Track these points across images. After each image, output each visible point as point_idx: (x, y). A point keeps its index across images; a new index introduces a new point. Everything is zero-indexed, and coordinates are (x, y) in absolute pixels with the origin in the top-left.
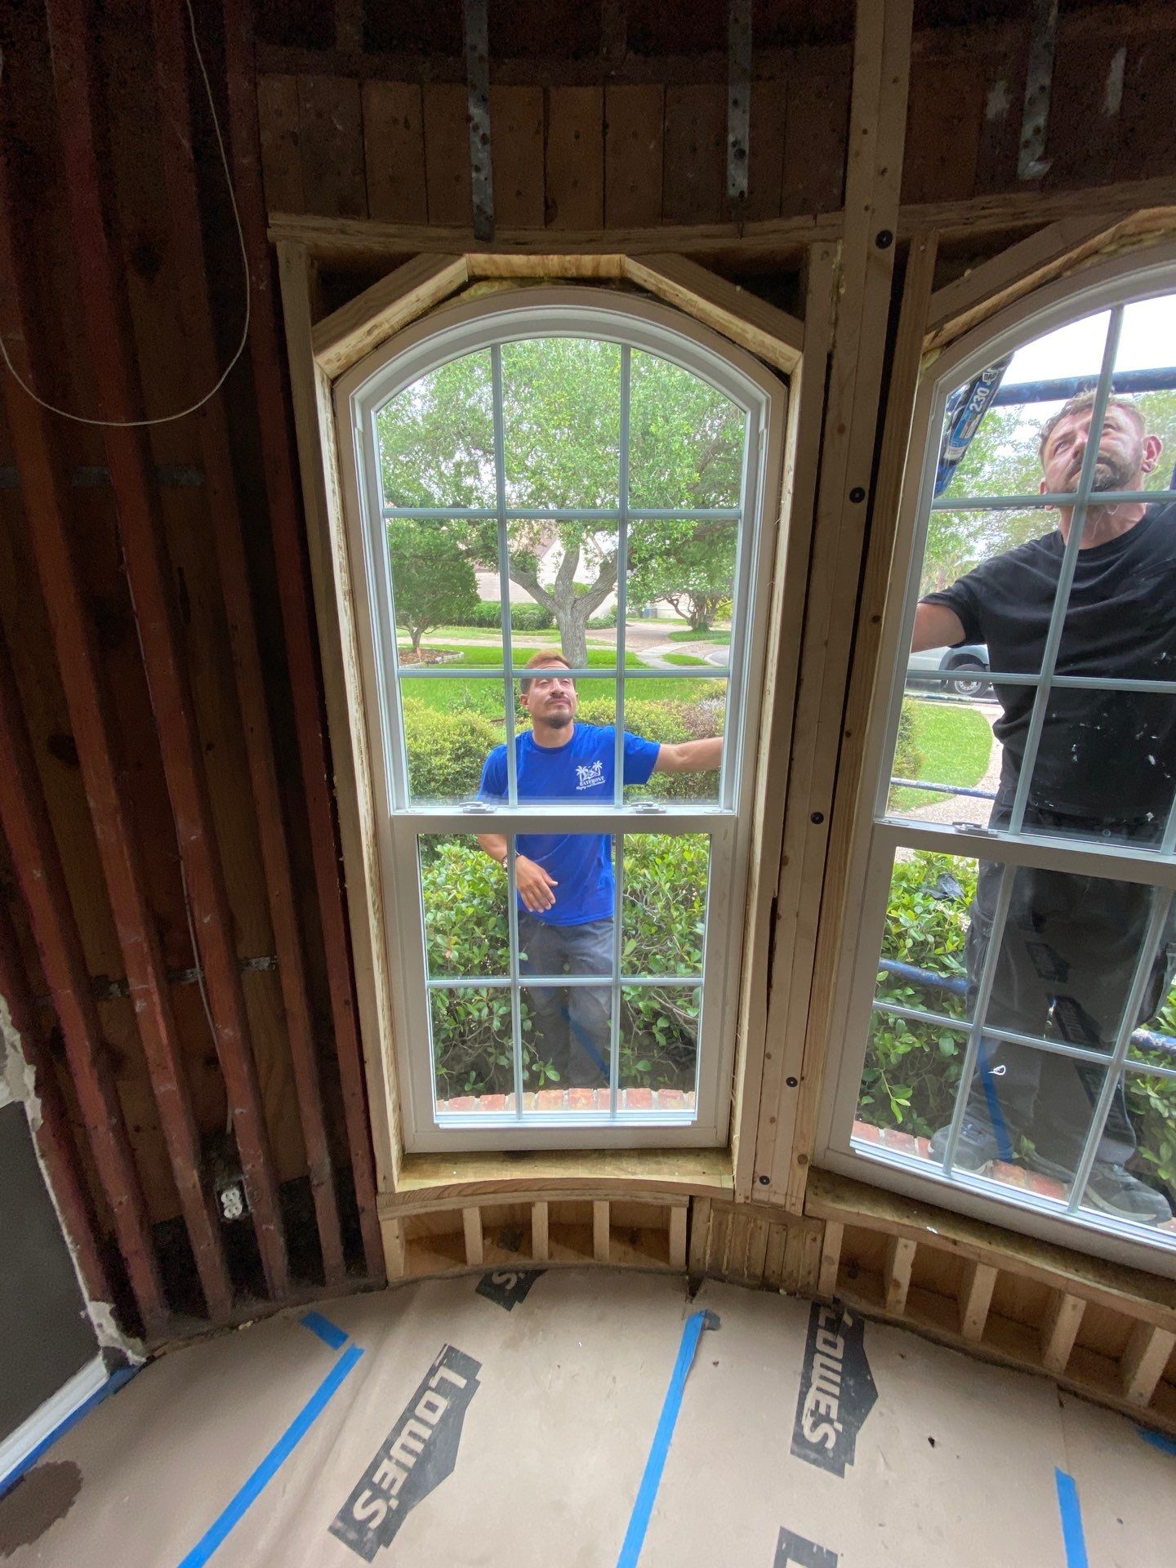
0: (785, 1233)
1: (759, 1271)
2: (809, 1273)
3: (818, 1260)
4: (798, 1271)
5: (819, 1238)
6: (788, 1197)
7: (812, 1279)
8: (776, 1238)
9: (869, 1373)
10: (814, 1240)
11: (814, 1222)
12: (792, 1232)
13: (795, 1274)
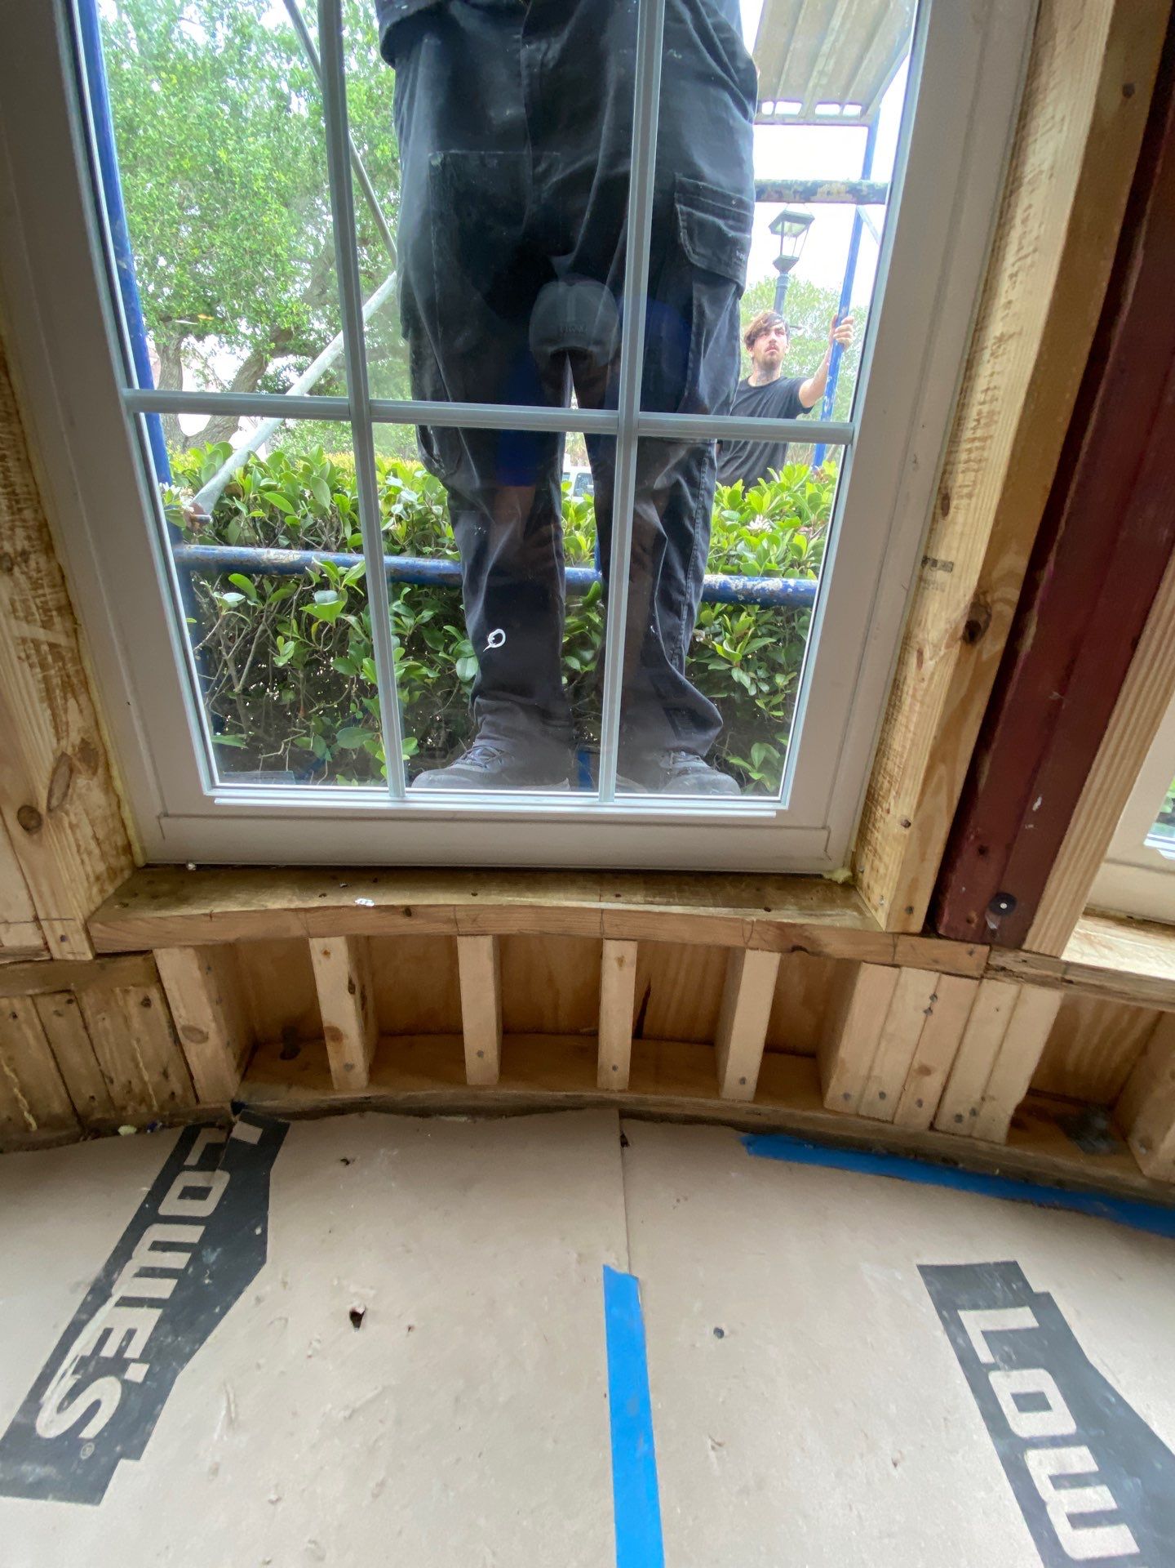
0: (74, 1006)
1: (58, 1107)
2: (165, 1074)
3: (169, 1040)
4: (141, 1078)
5: (155, 995)
6: (44, 924)
7: (176, 1085)
8: (59, 1025)
9: (263, 1221)
10: (147, 1003)
11: (127, 962)
12: (89, 1000)
13: (137, 1087)
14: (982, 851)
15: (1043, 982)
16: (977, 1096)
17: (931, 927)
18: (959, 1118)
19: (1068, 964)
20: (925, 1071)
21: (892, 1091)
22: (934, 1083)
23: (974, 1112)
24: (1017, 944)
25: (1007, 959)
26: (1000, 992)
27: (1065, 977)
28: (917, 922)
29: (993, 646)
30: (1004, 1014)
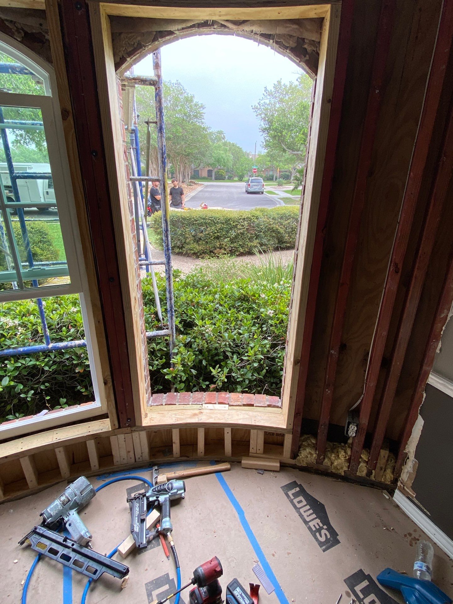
14: (122, 413)
15: (142, 431)
16: (140, 453)
17: (120, 427)
18: (139, 458)
19: (144, 427)
20: (129, 452)
21: (125, 457)
22: (132, 454)
23: (141, 456)
24: (135, 425)
25: (134, 429)
26: (135, 435)
27: (145, 428)
28: (117, 426)
29: (110, 384)
30: (138, 437)
